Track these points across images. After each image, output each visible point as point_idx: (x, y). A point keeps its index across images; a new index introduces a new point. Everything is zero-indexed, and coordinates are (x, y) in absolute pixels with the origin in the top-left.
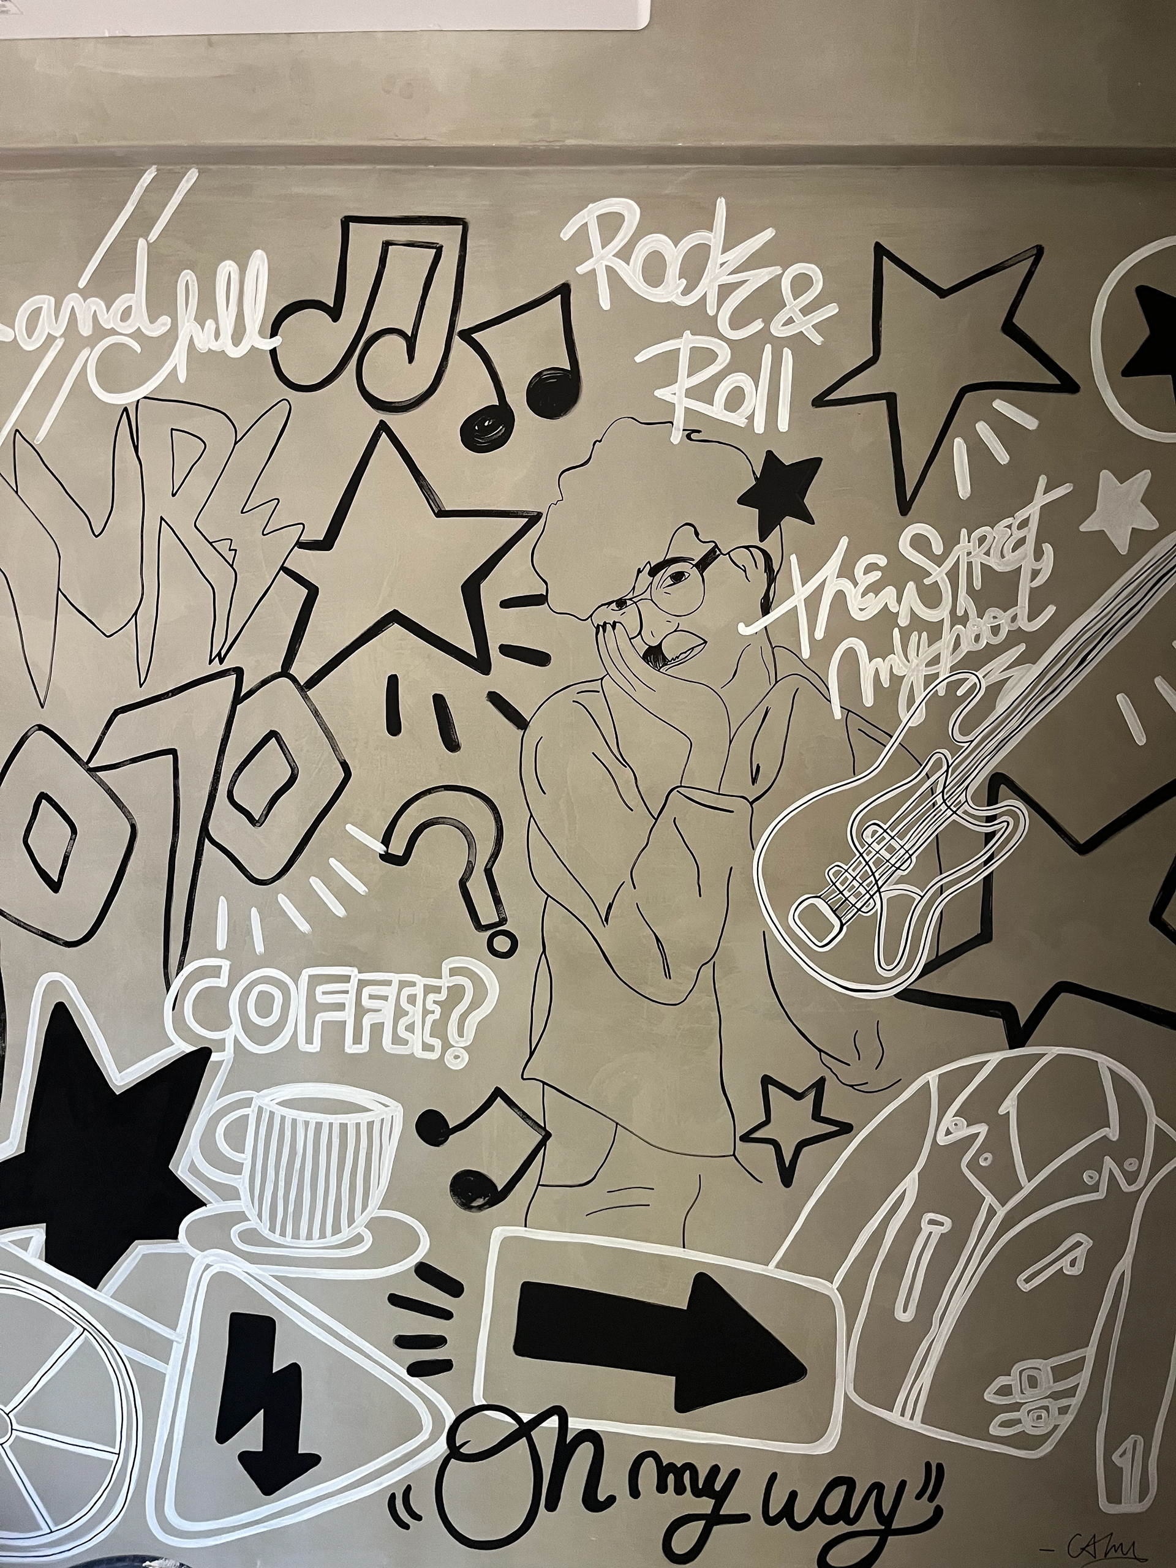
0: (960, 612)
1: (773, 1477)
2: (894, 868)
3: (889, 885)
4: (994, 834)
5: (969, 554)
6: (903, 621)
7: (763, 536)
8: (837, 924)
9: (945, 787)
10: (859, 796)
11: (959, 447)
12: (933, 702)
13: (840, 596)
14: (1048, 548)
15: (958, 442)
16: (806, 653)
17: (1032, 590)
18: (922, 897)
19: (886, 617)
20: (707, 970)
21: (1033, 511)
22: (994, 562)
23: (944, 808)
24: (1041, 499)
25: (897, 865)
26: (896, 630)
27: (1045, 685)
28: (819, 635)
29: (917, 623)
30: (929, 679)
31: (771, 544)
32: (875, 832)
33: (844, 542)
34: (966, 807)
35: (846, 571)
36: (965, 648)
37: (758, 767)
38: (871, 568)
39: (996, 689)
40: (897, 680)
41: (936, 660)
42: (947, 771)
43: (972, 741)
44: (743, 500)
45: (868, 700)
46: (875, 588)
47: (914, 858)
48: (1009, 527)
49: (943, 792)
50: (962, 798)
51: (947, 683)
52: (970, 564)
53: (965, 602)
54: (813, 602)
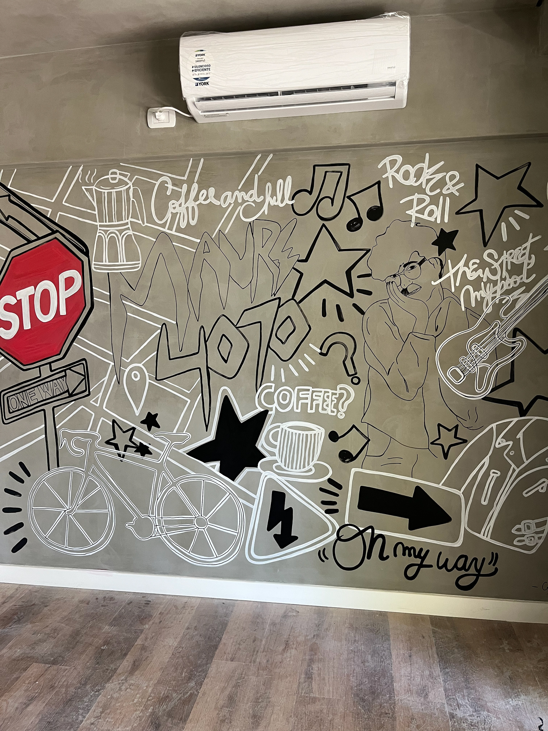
0: (503, 277)
1: (440, 553)
2: (481, 358)
3: (480, 363)
4: (514, 347)
5: (506, 258)
6: (485, 280)
7: (440, 254)
8: (463, 376)
9: (498, 332)
10: (470, 335)
11: (503, 225)
12: (494, 305)
13: (464, 273)
14: (533, 256)
15: (503, 224)
16: (453, 290)
17: (528, 269)
18: (491, 367)
19: (479, 279)
20: (420, 390)
21: (528, 244)
22: (514, 261)
23: (498, 339)
24: (531, 241)
25: (482, 357)
26: (482, 283)
27: (532, 300)
28: (457, 285)
29: (489, 280)
30: (493, 298)
31: (442, 257)
32: (475, 346)
33: (466, 256)
34: (505, 338)
35: (466, 265)
36: (505, 288)
37: (438, 326)
38: (474, 264)
39: (515, 301)
40: (482, 298)
41: (495, 292)
42: (499, 327)
43: (507, 318)
44: (433, 244)
45: (473, 305)
46: (475, 270)
47: (488, 355)
48: (520, 250)
49: (498, 334)
50: (504, 336)
51: (499, 299)
52: (507, 262)
53: (505, 273)
54: (455, 274)
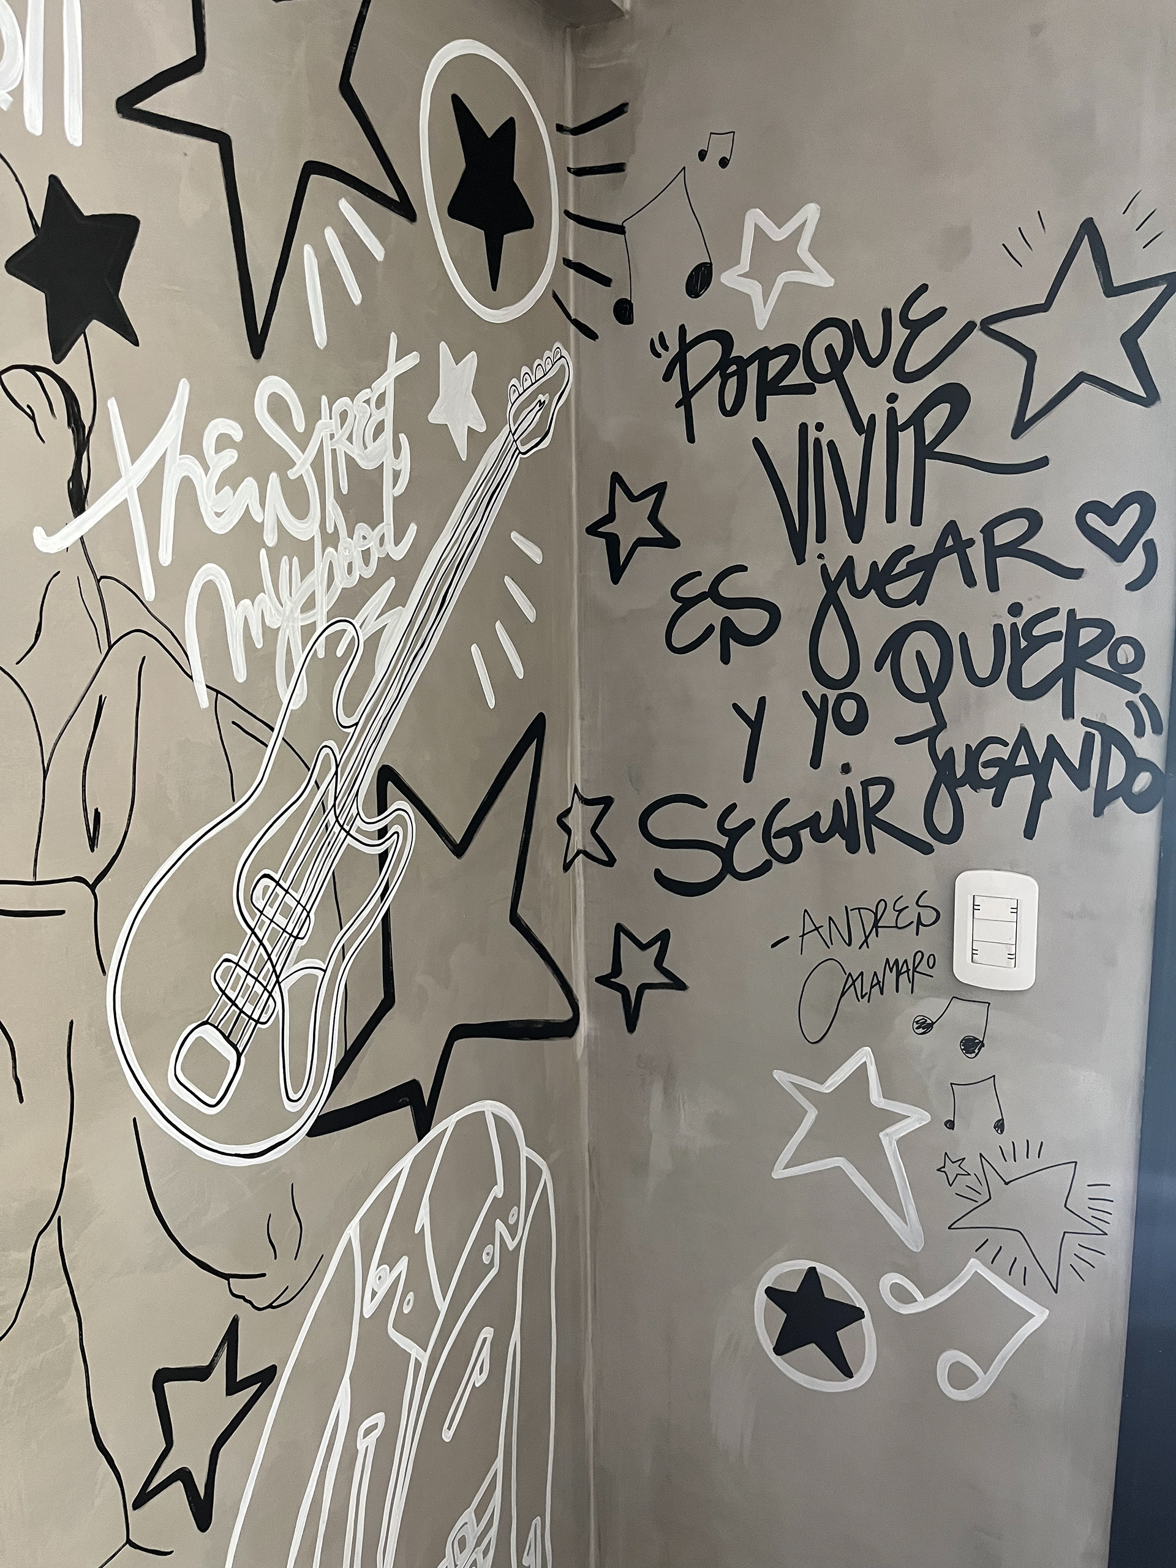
0: (330, 530)
2: (292, 939)
3: (289, 968)
4: (386, 853)
5: (332, 436)
6: (271, 538)
7: (59, 351)
8: (231, 1056)
9: (336, 798)
10: (241, 834)
11: (307, 256)
12: (313, 664)
13: (187, 486)
14: (403, 437)
15: (308, 249)
16: (149, 593)
17: (395, 499)
18: (325, 971)
19: (248, 527)
21: (386, 383)
22: (356, 452)
23: (337, 828)
24: (396, 368)
25: (295, 934)
26: (263, 552)
28: (166, 557)
29: (288, 544)
30: (308, 630)
31: (72, 368)
32: (267, 887)
33: (184, 388)
34: (358, 821)
35: (191, 444)
36: (342, 582)
37: (97, 814)
38: (224, 443)
39: (375, 639)
40: (271, 634)
41: (309, 605)
42: (336, 773)
43: (357, 724)
44: (18, 265)
45: (241, 675)
46: (230, 479)
47: (312, 915)
48: (368, 402)
49: (334, 805)
50: (354, 811)
51: (326, 637)
53: (335, 515)
54: (151, 490)
